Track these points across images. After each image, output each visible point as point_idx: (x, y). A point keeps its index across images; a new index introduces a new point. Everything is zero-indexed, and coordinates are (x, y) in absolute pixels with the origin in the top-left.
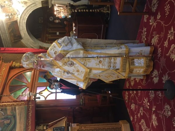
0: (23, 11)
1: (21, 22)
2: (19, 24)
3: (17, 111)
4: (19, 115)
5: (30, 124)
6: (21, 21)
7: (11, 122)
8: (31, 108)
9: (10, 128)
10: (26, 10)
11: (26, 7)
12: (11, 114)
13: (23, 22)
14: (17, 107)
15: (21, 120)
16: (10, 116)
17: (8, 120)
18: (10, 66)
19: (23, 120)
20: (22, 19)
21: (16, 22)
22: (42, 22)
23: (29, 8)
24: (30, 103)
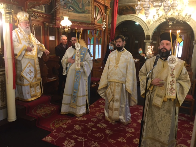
0: (143, 20)
1: (133, 17)
2: (132, 15)
3: (87, 15)
4: (85, 16)
5: (78, 25)
6: (135, 17)
7: (80, 9)
8: (89, 26)
9: (76, 8)
10: (143, 22)
11: (146, 23)
12: (86, 9)
13: (134, 19)
14: (90, 15)
15: (81, 18)
16: (84, 8)
17: (82, 7)
18: (108, 7)
19: (81, 19)
20: (136, 18)
21: (135, 13)
22: (124, 30)
23: (145, 25)
24: (92, 25)
